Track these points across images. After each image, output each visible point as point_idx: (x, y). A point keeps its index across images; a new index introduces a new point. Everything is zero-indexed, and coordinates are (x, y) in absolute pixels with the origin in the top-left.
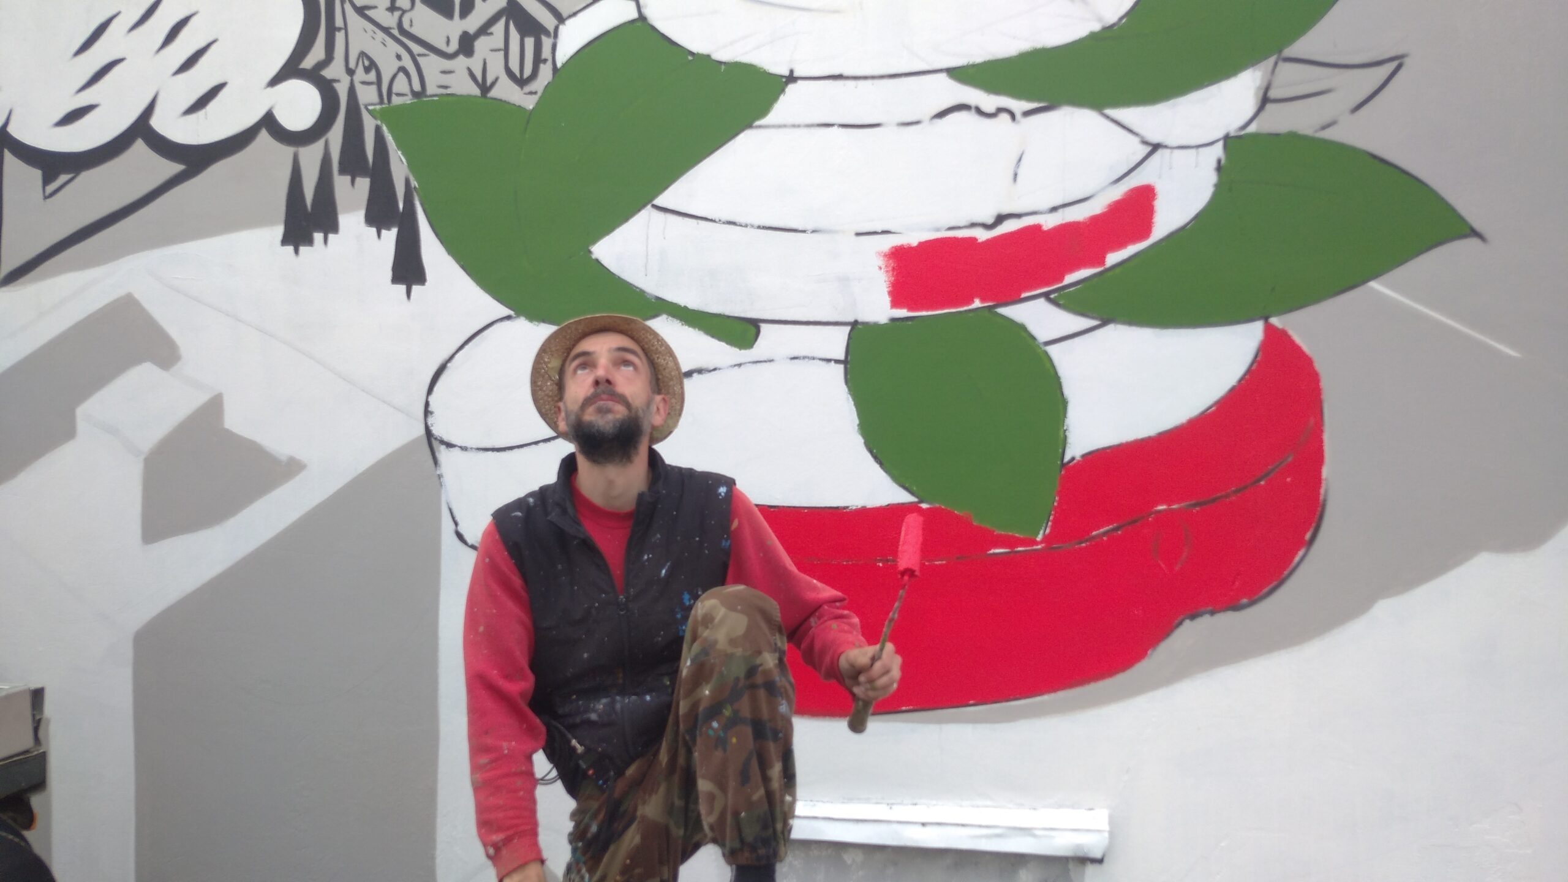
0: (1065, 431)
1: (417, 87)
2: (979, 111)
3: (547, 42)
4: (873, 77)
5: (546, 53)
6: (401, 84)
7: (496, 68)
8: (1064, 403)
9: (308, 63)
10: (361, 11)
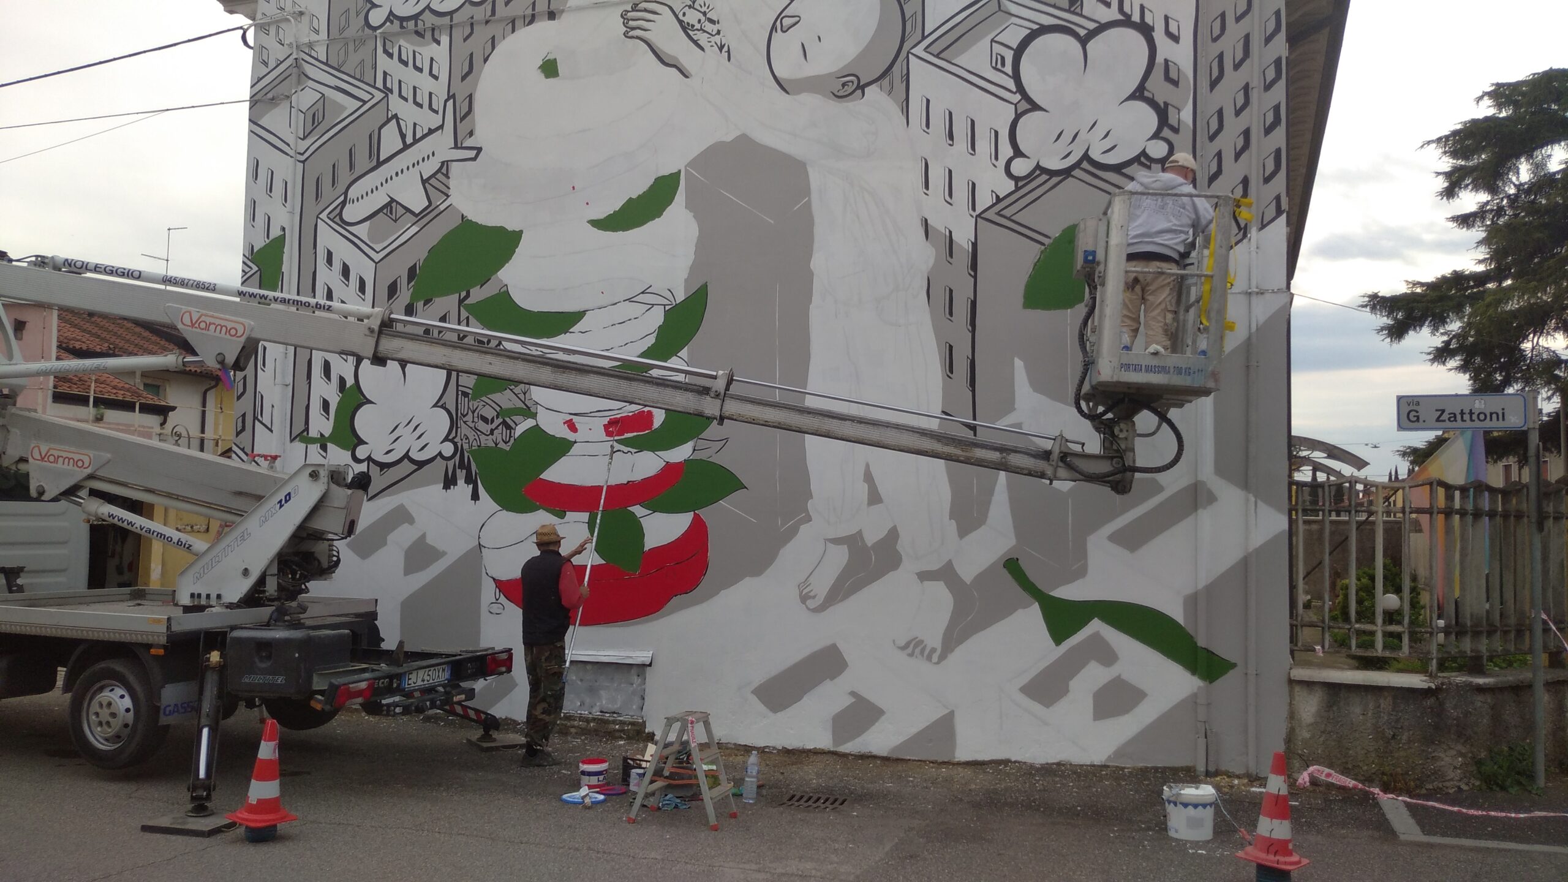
0: (644, 543)
1: (479, 444)
2: (624, 452)
3: (513, 431)
4: (596, 442)
5: (512, 435)
6: (475, 444)
7: (499, 439)
8: (644, 535)
9: (450, 438)
10: (465, 422)
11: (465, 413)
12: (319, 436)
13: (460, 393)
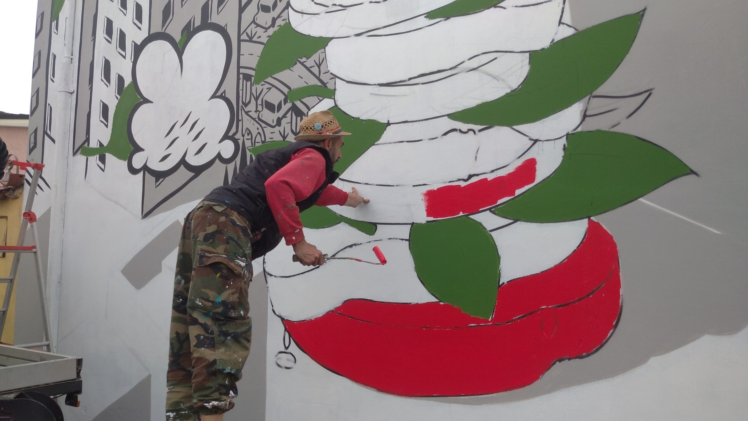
0: (500, 270)
1: (263, 139)
2: (461, 131)
4: (419, 121)
6: (258, 139)
8: (499, 258)
9: (231, 134)
10: (247, 113)
11: (248, 100)
12: (98, 146)
13: (241, 76)
